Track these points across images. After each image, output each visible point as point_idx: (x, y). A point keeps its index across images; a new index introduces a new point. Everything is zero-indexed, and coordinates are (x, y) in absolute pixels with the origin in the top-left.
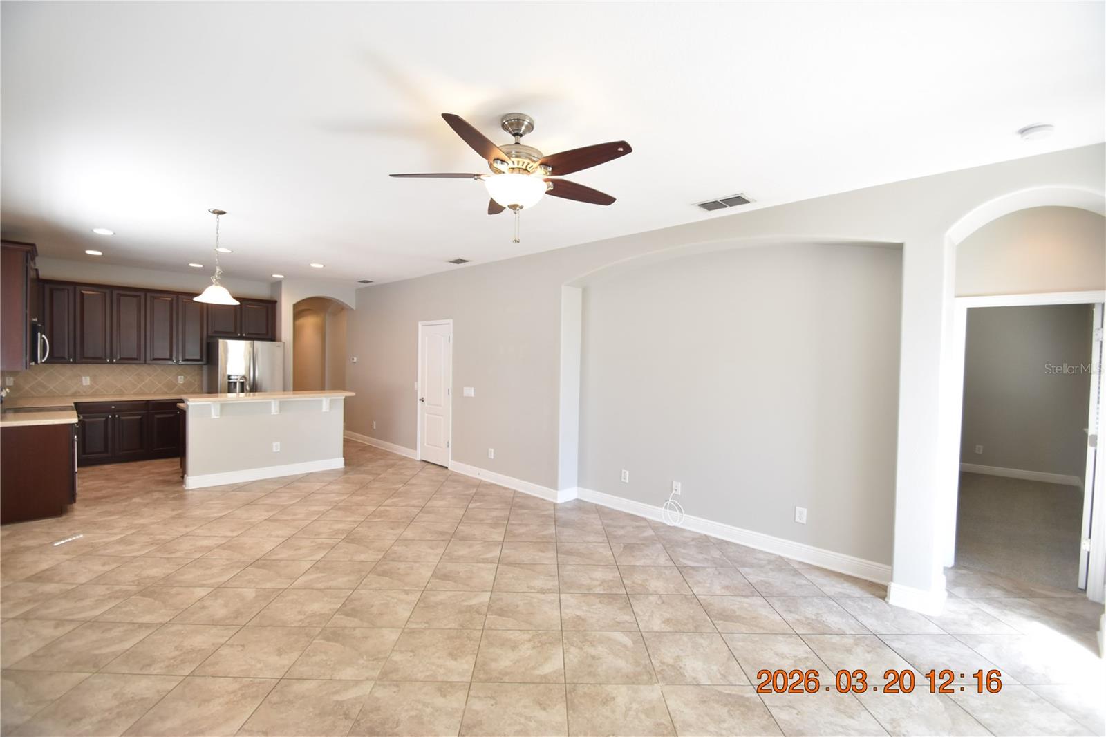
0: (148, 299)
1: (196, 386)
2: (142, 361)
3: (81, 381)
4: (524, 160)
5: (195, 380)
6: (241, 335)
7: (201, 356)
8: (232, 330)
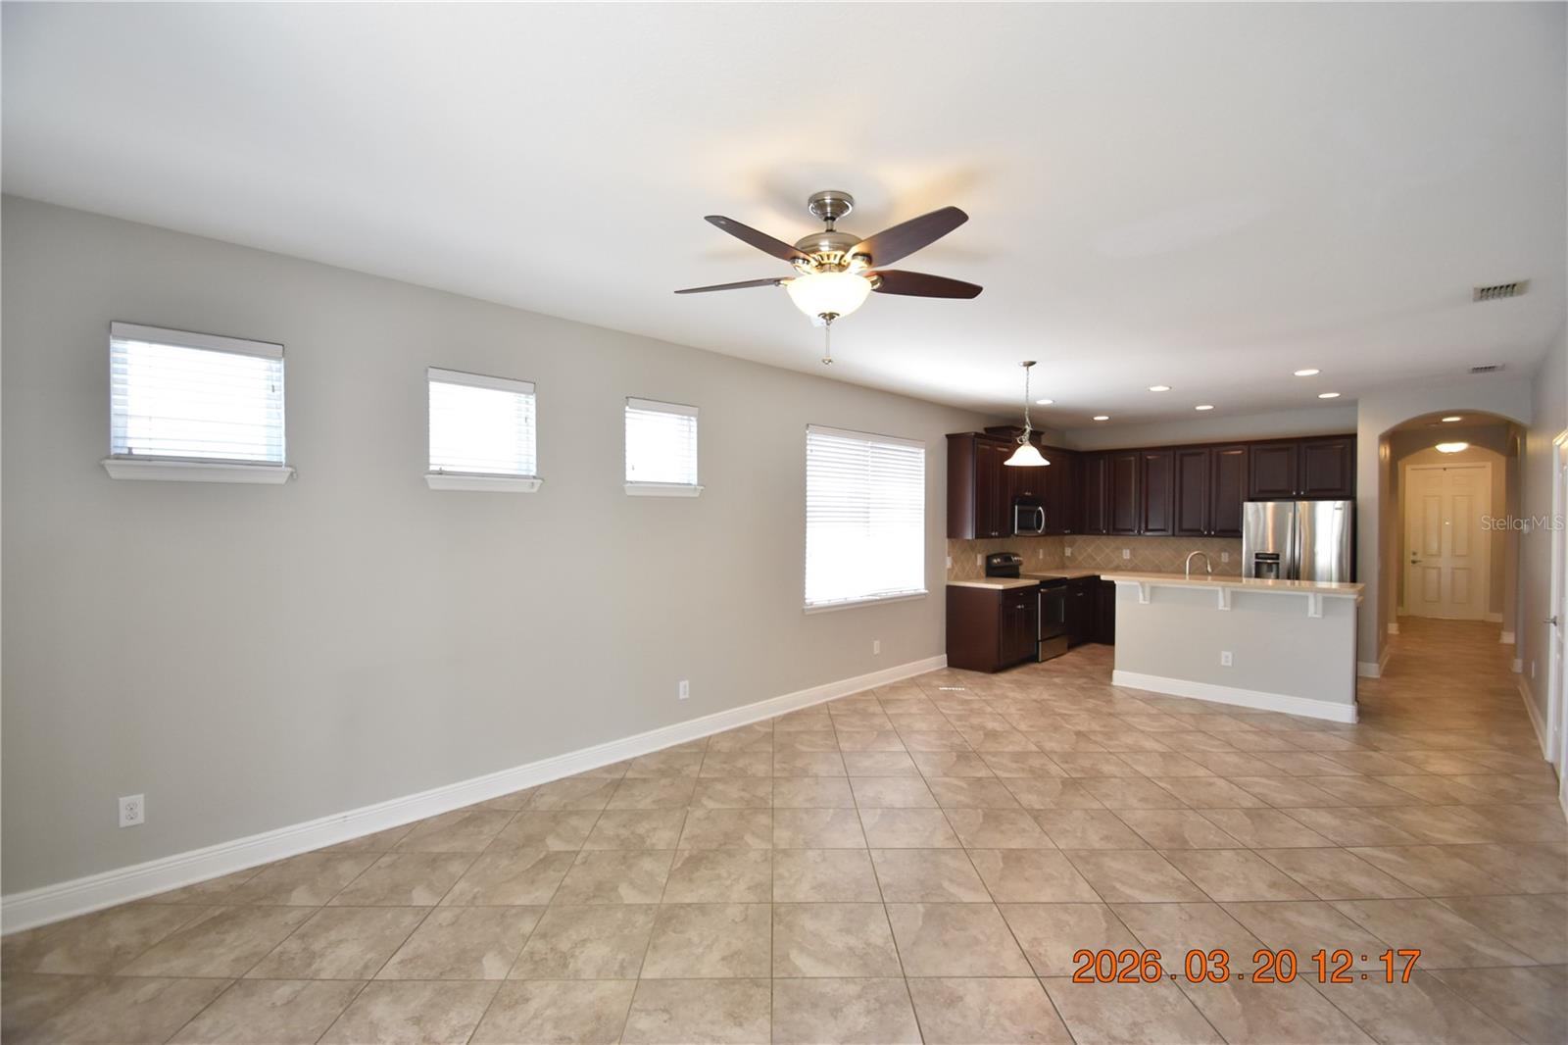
0: (1178, 457)
2: (1170, 533)
3: (1122, 553)
4: (836, 253)
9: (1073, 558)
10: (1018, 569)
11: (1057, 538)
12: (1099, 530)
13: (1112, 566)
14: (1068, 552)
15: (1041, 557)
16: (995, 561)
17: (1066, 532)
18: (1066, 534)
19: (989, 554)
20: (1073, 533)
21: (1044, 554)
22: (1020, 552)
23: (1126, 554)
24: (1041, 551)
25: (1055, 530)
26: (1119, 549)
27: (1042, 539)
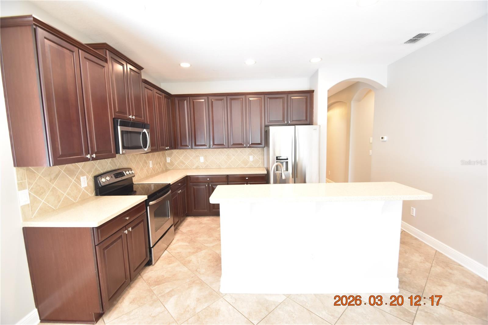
1: (260, 163)
5: (260, 159)
6: (288, 122)
7: (261, 141)
8: (281, 118)
9: (172, 164)
10: (132, 179)
11: (161, 153)
12: (187, 146)
13: (194, 167)
14: (168, 160)
15: (151, 166)
16: (103, 180)
17: (167, 148)
18: (166, 150)
19: (97, 173)
20: (171, 148)
21: (153, 164)
22: (132, 166)
23: (202, 159)
24: (151, 162)
25: (157, 147)
26: (198, 156)
27: (150, 154)
